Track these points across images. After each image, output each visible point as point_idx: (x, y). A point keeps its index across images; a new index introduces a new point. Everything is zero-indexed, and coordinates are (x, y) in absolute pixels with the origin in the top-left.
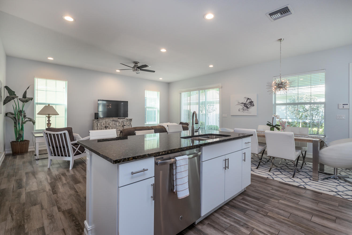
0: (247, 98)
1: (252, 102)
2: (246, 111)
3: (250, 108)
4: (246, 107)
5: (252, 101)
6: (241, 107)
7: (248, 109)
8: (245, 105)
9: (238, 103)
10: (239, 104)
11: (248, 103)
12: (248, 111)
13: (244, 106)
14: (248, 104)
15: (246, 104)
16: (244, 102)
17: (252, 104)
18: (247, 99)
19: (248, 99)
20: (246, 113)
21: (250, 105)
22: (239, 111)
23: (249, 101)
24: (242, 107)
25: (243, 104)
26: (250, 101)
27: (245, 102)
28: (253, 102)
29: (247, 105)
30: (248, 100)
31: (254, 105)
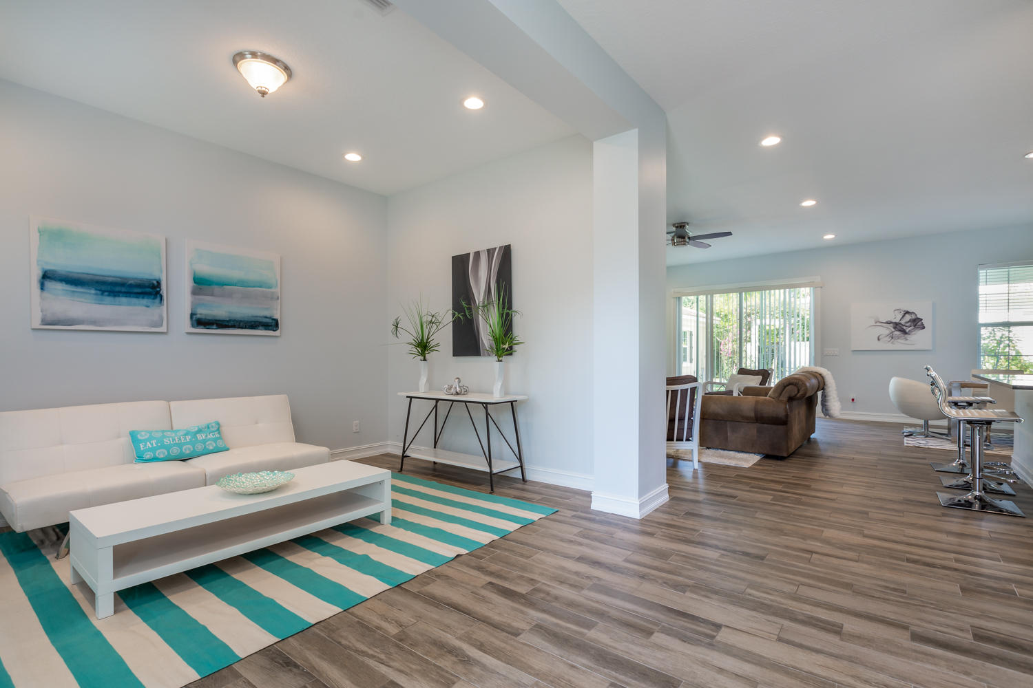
0: (904, 311)
1: (917, 321)
2: (899, 340)
3: (913, 333)
4: (900, 330)
5: (918, 316)
6: (885, 331)
7: (906, 336)
8: (897, 326)
9: (876, 323)
10: (878, 324)
11: (907, 323)
12: (906, 340)
13: (893, 330)
14: (907, 325)
15: (900, 324)
16: (894, 321)
17: (919, 323)
18: (903, 313)
19: (908, 312)
20: (900, 344)
21: (912, 328)
22: (879, 339)
23: (908, 317)
24: (888, 332)
25: (891, 325)
26: (914, 317)
27: (897, 320)
28: (921, 320)
29: (905, 328)
30: (907, 315)
31: (924, 328)
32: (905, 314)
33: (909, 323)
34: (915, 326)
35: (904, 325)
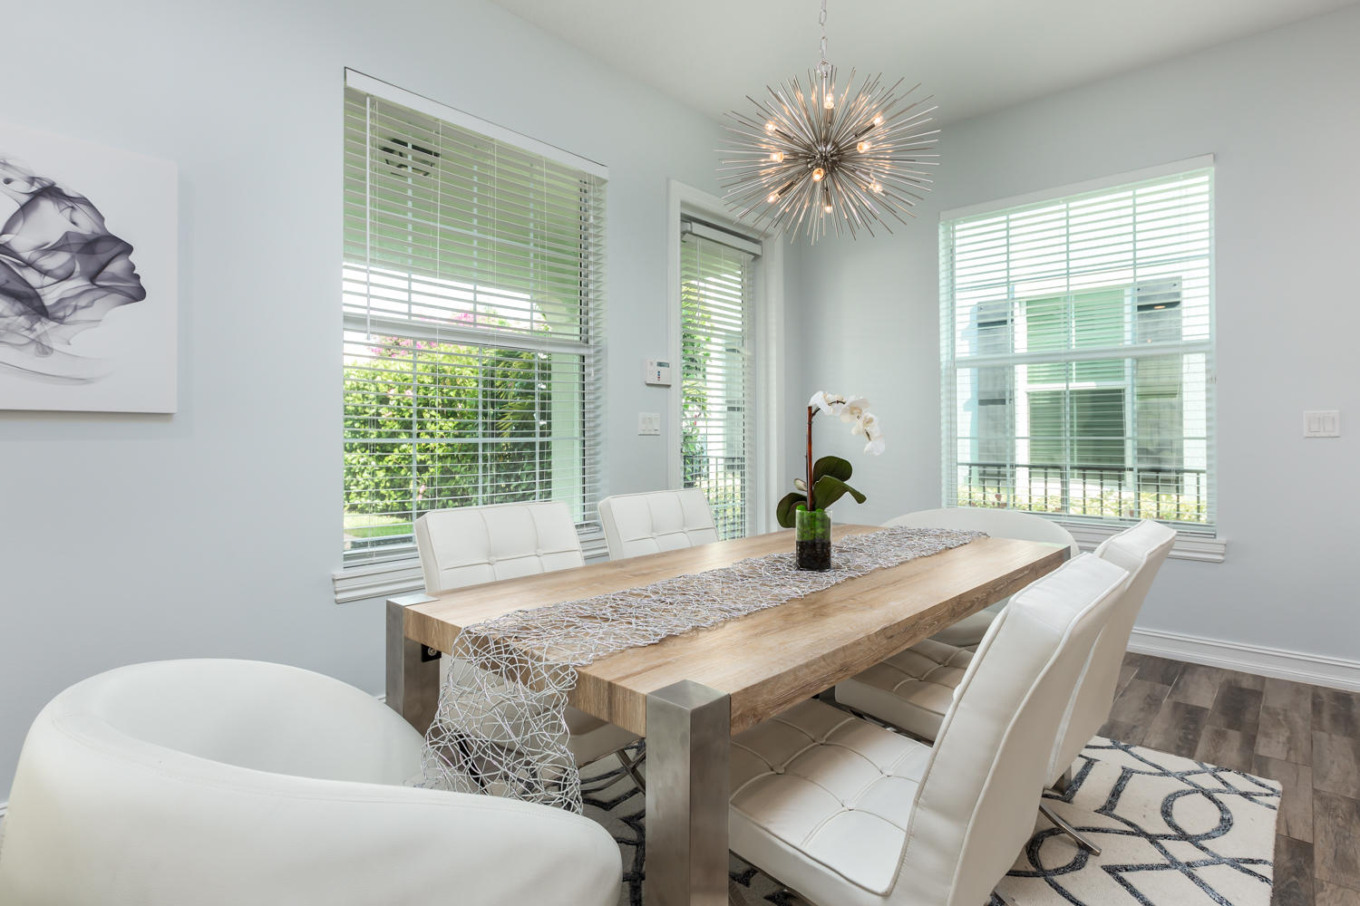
0: (32, 180)
1: (103, 252)
3: (81, 315)
5: (113, 228)
7: (43, 327)
12: (45, 350)
17: (117, 267)
18: (22, 188)
19: (50, 192)
20: (10, 370)
21: (77, 284)
23: (51, 222)
26: (86, 226)
28: (128, 249)
29: (32, 277)
30: (46, 206)
31: (139, 294)
32: (36, 196)
33: (61, 259)
34: (92, 279)
35: (29, 264)
